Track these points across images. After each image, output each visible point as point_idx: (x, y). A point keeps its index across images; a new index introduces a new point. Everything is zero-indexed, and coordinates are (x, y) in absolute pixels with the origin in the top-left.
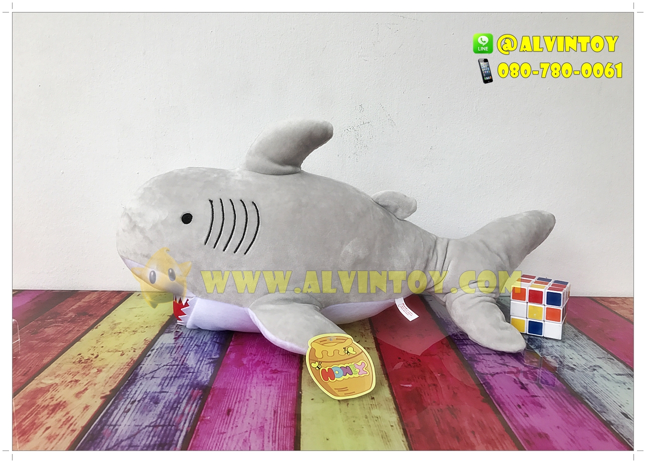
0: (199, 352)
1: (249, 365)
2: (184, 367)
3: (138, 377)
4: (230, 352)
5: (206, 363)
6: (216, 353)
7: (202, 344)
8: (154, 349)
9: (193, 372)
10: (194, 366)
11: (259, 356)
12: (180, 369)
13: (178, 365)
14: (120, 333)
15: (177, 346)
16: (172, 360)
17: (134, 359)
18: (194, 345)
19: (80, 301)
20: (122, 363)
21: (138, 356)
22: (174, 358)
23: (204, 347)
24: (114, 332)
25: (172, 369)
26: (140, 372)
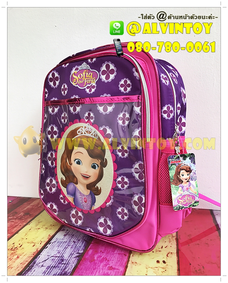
0: (73, 247)
1: (97, 261)
2: (61, 259)
3: (35, 265)
4: (90, 248)
5: (74, 256)
6: (82, 249)
7: (77, 241)
8: (51, 243)
9: (65, 264)
10: (67, 259)
11: (105, 254)
12: (59, 260)
13: (59, 257)
14: (39, 228)
15: (63, 241)
16: (57, 252)
17: (39, 250)
18: (72, 241)
19: (29, 205)
20: (31, 253)
21: (41, 248)
22: (59, 251)
23: (77, 243)
24: (36, 228)
25: (54, 260)
26: (37, 261)
